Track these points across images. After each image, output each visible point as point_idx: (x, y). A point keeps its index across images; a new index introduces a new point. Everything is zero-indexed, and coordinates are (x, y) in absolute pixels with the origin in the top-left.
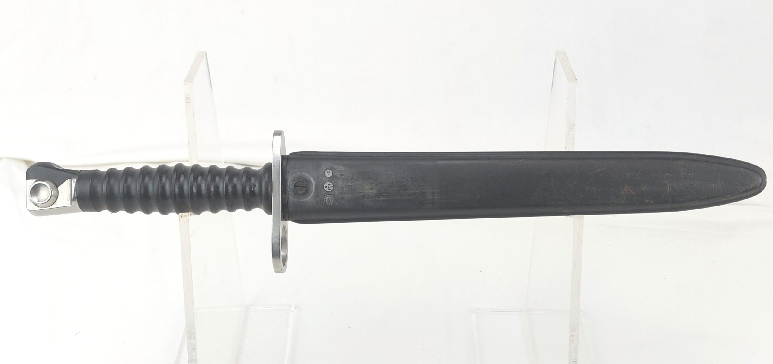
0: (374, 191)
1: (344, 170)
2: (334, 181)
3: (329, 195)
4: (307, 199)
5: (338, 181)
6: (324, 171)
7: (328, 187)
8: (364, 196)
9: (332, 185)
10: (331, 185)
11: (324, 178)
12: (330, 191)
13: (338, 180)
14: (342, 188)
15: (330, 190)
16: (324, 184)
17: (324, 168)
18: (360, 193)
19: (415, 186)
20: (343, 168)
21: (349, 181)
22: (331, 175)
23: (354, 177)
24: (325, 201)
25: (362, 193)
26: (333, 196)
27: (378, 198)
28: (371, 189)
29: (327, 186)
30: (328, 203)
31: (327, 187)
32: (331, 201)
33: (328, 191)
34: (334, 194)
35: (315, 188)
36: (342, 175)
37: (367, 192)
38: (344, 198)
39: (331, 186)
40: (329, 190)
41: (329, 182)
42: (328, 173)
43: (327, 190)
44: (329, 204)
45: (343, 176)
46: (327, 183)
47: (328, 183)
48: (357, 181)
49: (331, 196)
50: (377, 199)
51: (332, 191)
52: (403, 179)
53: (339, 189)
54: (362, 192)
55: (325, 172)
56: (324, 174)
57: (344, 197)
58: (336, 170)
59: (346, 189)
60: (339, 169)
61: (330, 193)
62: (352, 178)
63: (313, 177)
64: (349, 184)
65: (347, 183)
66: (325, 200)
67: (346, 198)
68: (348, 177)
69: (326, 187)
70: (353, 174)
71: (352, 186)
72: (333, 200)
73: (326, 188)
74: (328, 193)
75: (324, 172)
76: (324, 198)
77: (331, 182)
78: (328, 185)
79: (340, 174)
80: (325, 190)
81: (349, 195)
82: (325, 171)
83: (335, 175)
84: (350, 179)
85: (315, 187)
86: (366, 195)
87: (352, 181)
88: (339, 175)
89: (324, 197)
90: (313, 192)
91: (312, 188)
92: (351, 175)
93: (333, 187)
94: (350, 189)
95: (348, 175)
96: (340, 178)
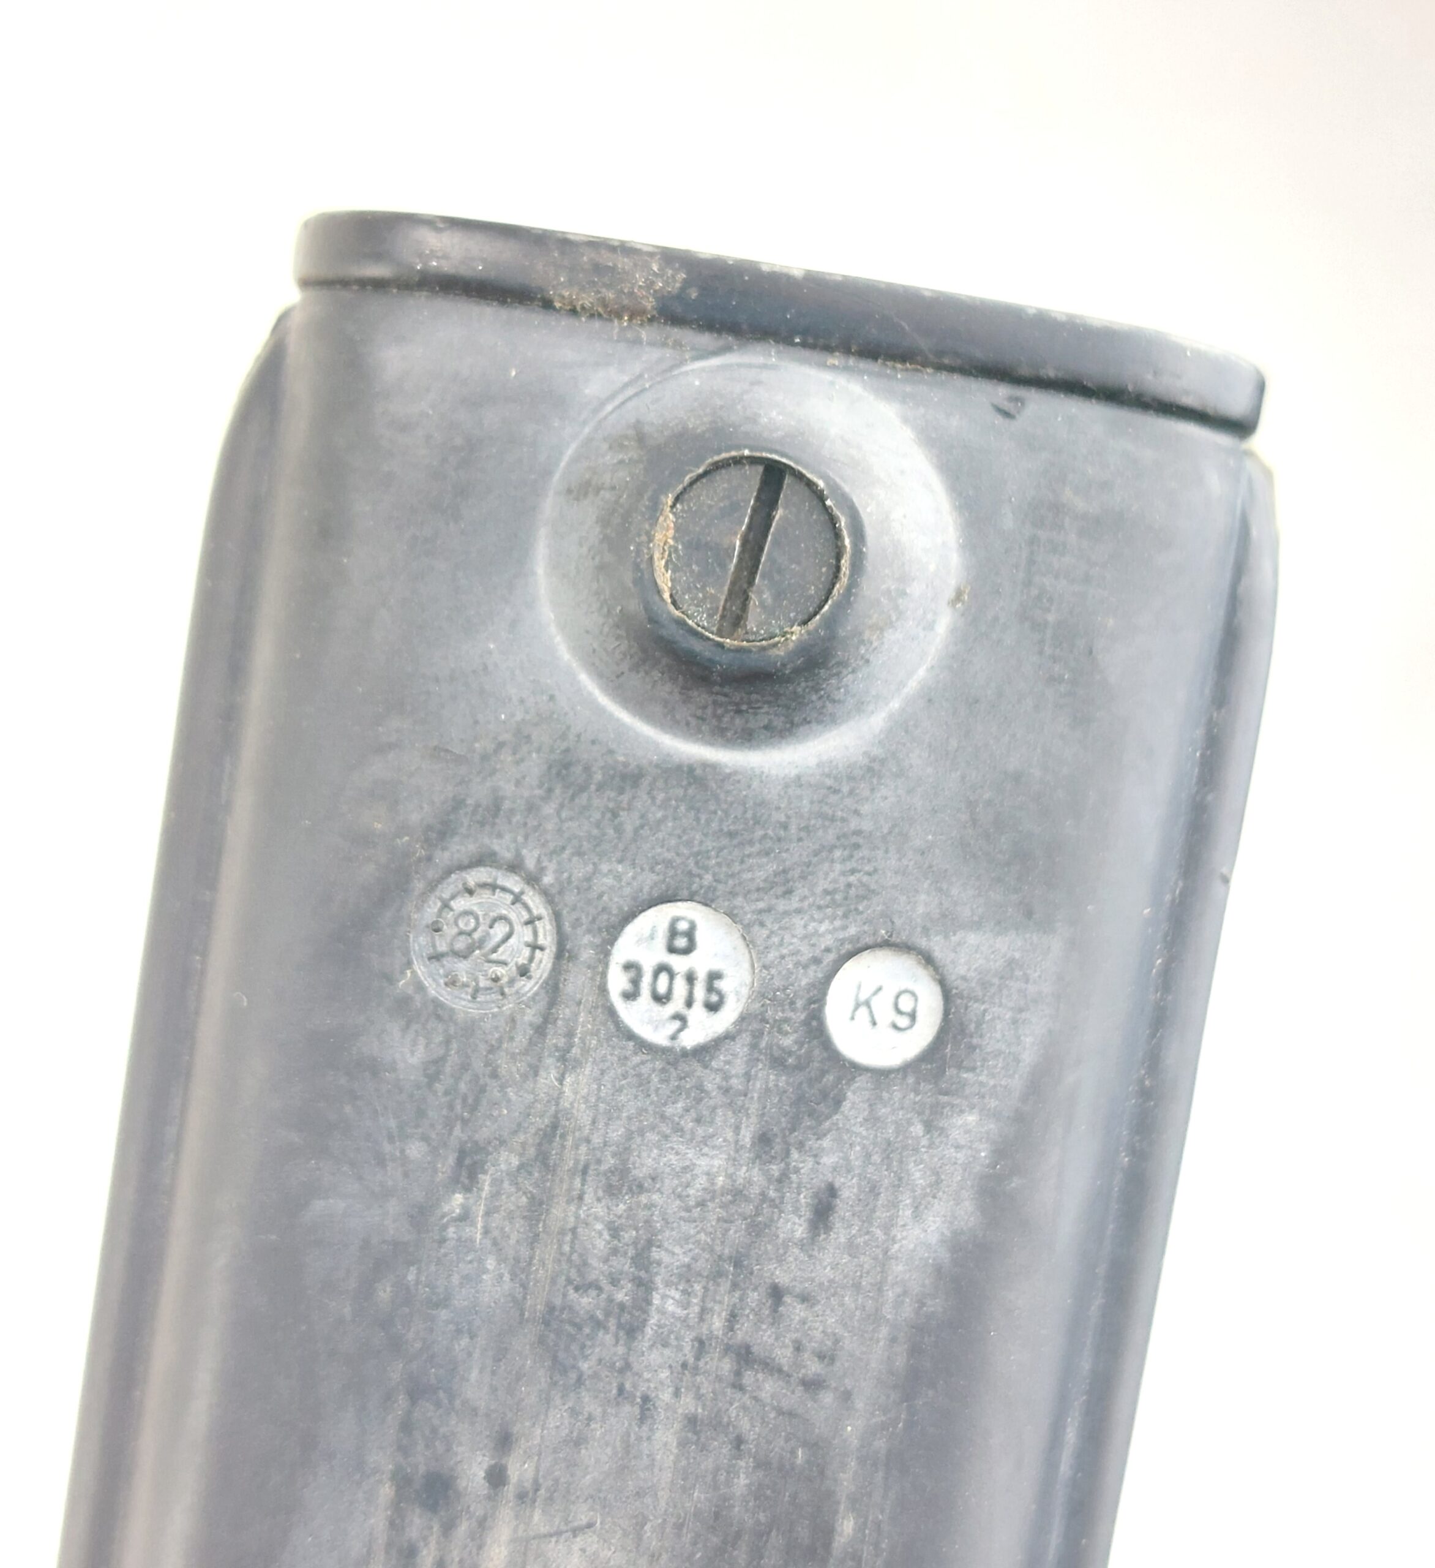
1: (885, 1259)
2: (748, 1077)
3: (544, 962)
4: (547, 613)
5: (747, 1136)
6: (937, 946)
7: (680, 964)
9: (690, 1039)
10: (697, 1013)
12: (617, 981)
13: (764, 1140)
14: (622, 1171)
15: (631, 996)
16: (731, 915)
18: (504, 1441)
23: (769, 1387)
24: (473, 877)
25: (497, 1477)
26: (531, 1016)
29: (700, 962)
31: (672, 950)
32: (462, 969)
34: (555, 1039)
40: (632, 967)
44: (420, 943)
45: (800, 1231)
46: (743, 955)
48: (692, 1421)
49: (529, 987)
51: (612, 1013)
53: (616, 1133)
54: (519, 1470)
56: (886, 944)
57: (486, 1181)
58: (918, 1129)
59: (601, 1244)
60: (918, 1176)
61: (577, 982)
62: (745, 1356)
65: (686, 1275)
66: (493, 887)
67: (465, 1217)
68: (777, 1294)
70: (812, 1385)
71: (632, 1331)
72: (461, 1004)
73: (673, 933)
74: (587, 954)
75: (906, 948)
76: (514, 867)
77: (743, 1019)
78: (714, 977)
80: (629, 917)
81: (491, 1263)
82: (928, 960)
83: (838, 1103)
84: (733, 1318)
85: (714, 767)
86: (448, 1528)
87: (701, 1345)
88: (828, 1160)
89: (532, 880)
91: (721, 735)
92: (798, 1348)
93: (659, 1037)
94: (585, 1302)
95: (805, 1298)
96: (782, 1180)
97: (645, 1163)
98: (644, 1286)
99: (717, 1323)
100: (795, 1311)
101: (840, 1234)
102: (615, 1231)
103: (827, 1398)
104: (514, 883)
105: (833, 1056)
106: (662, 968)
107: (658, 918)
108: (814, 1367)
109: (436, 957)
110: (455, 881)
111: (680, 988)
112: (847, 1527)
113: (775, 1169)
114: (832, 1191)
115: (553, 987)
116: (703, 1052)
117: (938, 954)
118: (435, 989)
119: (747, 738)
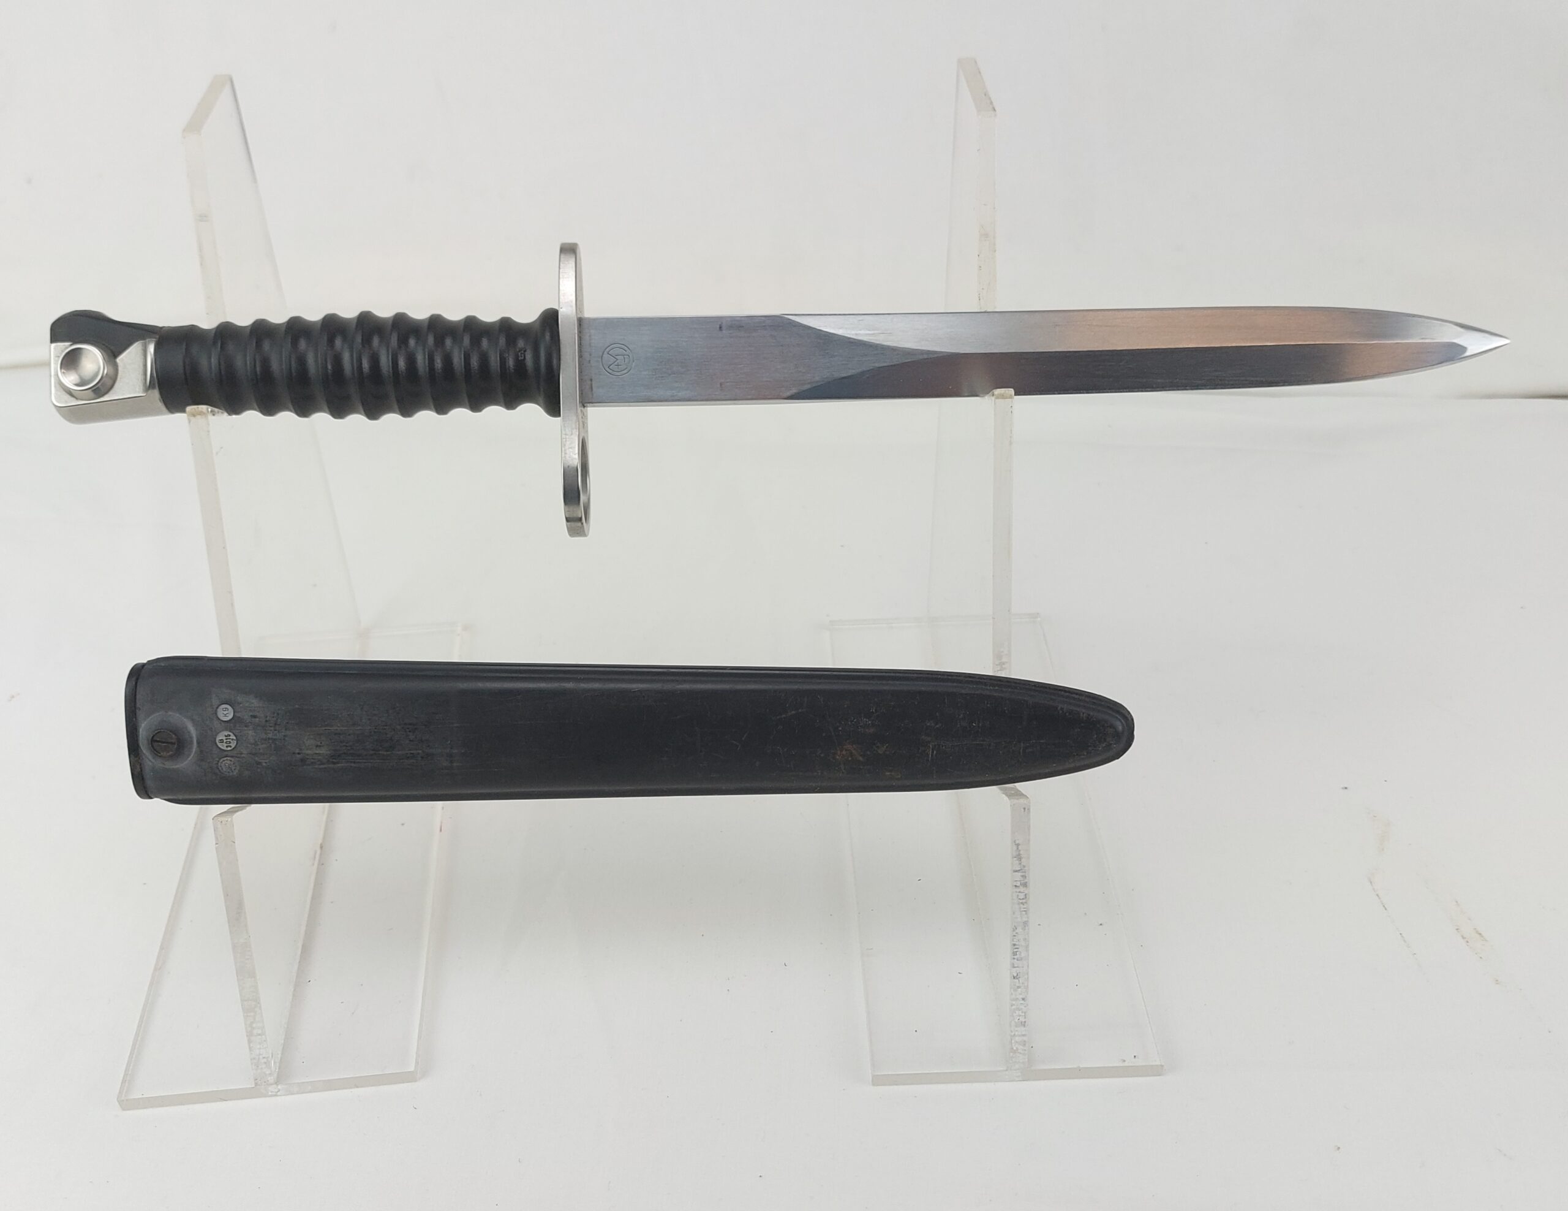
0: (323, 751)
1: (259, 707)
2: (238, 730)
3: (229, 758)
4: (182, 765)
5: (246, 728)
6: (215, 707)
7: (225, 741)
8: (303, 760)
9: (234, 738)
10: (231, 737)
11: (216, 722)
12: (229, 749)
13: (246, 726)
14: (254, 744)
15: (230, 746)
16: (216, 735)
17: (215, 701)
18: (294, 753)
19: (410, 741)
20: (255, 702)
21: (271, 730)
22: (230, 716)
23: (279, 720)
24: (220, 768)
25: (299, 754)
26: (237, 759)
27: (334, 763)
28: (317, 746)
29: (224, 738)
30: (229, 772)
32: (233, 768)
33: (225, 748)
34: (239, 755)
35: (198, 743)
36: (255, 717)
37: (309, 752)
38: (259, 763)
39: (232, 739)
40: (227, 747)
41: (226, 730)
42: (225, 713)
43: (223, 746)
44: (231, 774)
45: (257, 719)
46: (222, 733)
47: (226, 733)
48: (286, 729)
49: (233, 759)
50: (331, 766)
51: (233, 749)
52: (386, 726)
53: (249, 745)
54: (297, 751)
55: (218, 710)
56: (216, 714)
57: (261, 761)
58: (241, 705)
59: (264, 746)
60: (247, 704)
61: (229, 753)
62: (276, 724)
63: (193, 720)
64: (270, 736)
65: (266, 734)
66: (221, 766)
67: (266, 763)
68: (266, 721)
69: (222, 741)
70: (278, 714)
71: (275, 739)
72: (238, 768)
73: (221, 743)
74: (226, 753)
75: (216, 711)
77: (230, 731)
78: (226, 736)
79: (251, 714)
80: (220, 748)
81: (271, 758)
82: (217, 708)
83: (239, 717)
84: (271, 727)
85: (197, 741)
86: (308, 759)
87: (275, 730)
88: (247, 717)
89: (218, 761)
90: (194, 750)
91: (191, 742)
92: (273, 717)
93: (235, 742)
94: (273, 746)
95: (266, 717)
96: (251, 723)
97: (252, 741)
98: (269, 739)
99: (272, 728)
100: (268, 719)
101: (258, 714)
102: (262, 744)
103: (280, 712)
104: (219, 764)
105: (233, 718)
106: (226, 743)
107: (220, 745)
108: (275, 715)
109: (232, 772)
110: (221, 771)
111: (228, 740)
112: (297, 706)
113: (250, 724)
114: (251, 716)
115: (232, 757)
116: (235, 736)
117: (216, 706)
118: (237, 771)
119: (191, 738)
